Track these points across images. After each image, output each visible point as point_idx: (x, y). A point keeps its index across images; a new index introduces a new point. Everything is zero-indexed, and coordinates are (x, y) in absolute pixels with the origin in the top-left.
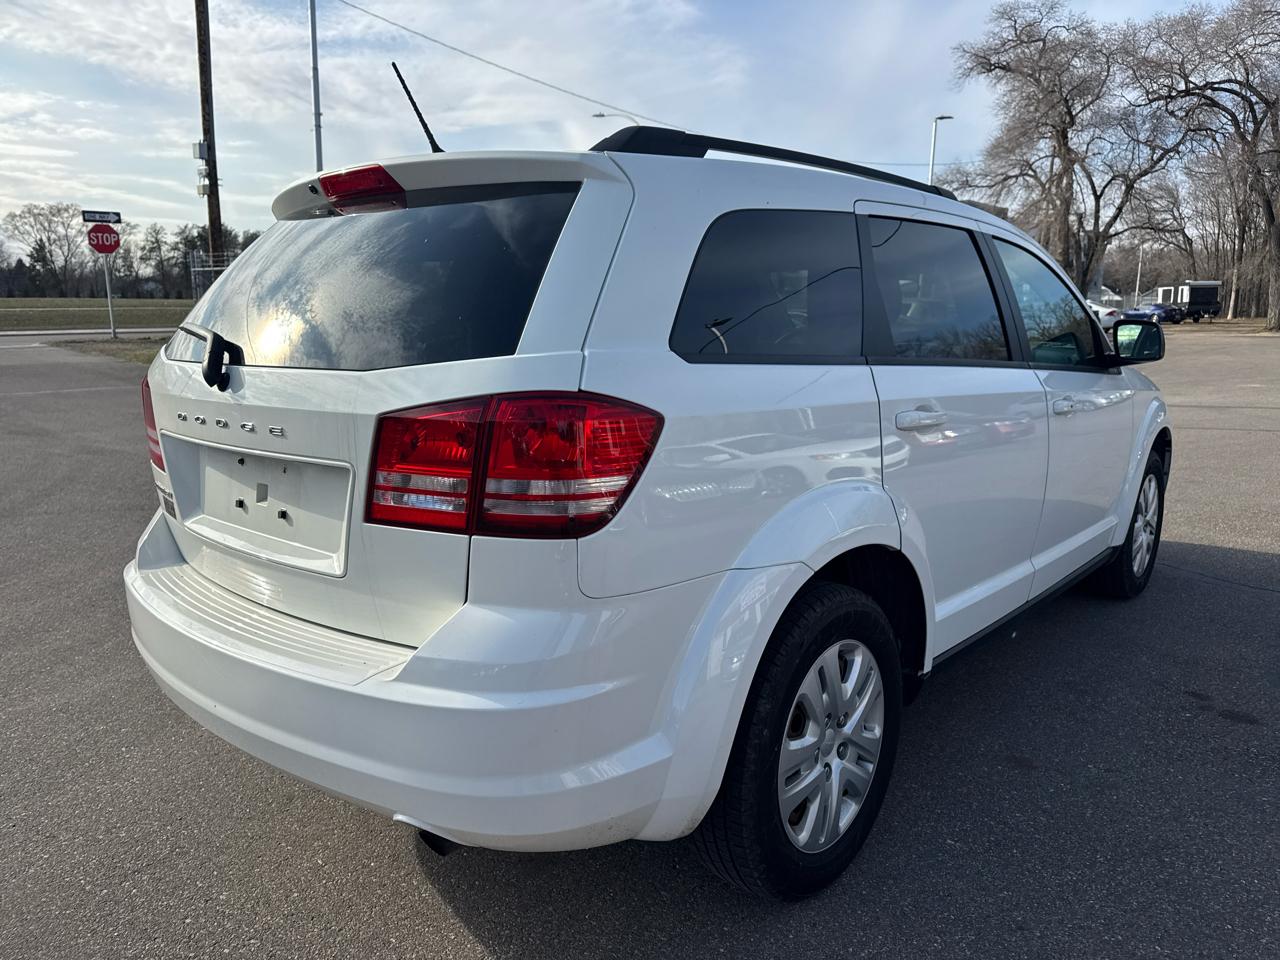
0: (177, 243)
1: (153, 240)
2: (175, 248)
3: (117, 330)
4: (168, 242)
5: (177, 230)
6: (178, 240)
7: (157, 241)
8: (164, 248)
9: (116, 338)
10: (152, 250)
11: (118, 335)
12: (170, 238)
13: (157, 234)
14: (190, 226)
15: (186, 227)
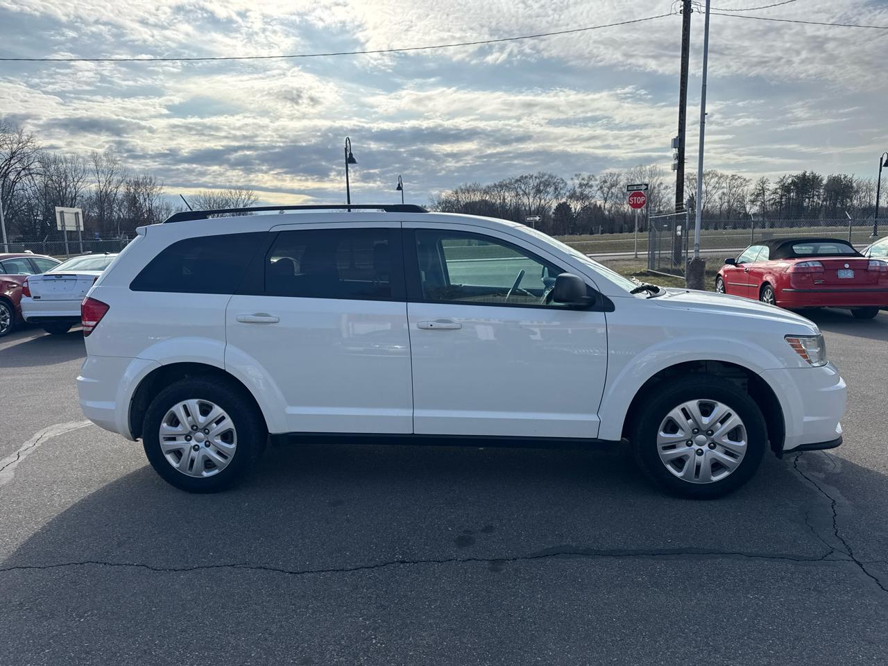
0: (776, 189)
1: (761, 188)
2: (775, 193)
3: (638, 253)
4: (770, 188)
5: (778, 180)
6: (778, 186)
7: (763, 189)
8: (767, 193)
9: (636, 257)
10: (758, 195)
11: (638, 256)
12: (772, 186)
13: (764, 184)
14: (787, 176)
15: (784, 177)
